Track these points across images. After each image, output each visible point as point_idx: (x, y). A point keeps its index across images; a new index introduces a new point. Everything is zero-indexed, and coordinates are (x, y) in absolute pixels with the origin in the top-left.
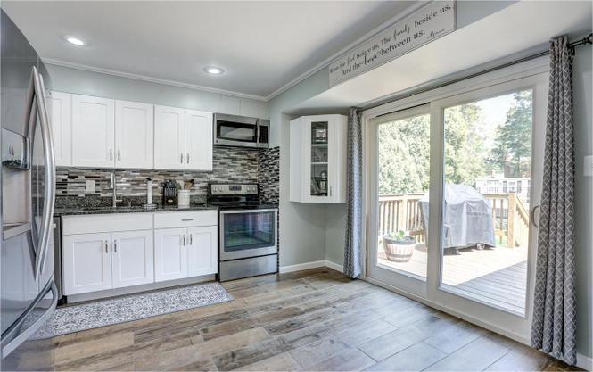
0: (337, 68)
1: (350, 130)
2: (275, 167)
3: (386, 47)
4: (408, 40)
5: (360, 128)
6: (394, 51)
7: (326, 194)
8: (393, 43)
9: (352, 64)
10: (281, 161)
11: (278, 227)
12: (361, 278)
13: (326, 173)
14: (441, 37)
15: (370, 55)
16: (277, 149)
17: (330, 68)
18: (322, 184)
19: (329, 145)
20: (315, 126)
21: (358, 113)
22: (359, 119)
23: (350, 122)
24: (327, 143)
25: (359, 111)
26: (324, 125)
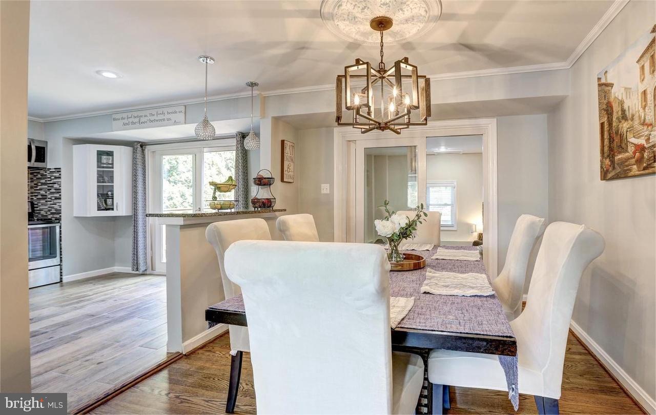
0: (119, 119)
1: (134, 159)
2: (56, 186)
3: (152, 118)
4: (164, 120)
5: (144, 158)
6: (156, 123)
7: (113, 209)
8: (155, 118)
9: (130, 120)
10: (63, 180)
11: (60, 240)
12: (148, 272)
13: (112, 191)
14: (179, 124)
15: (143, 120)
16: (58, 170)
17: (114, 116)
18: (109, 201)
19: (115, 169)
20: (100, 154)
21: (141, 146)
22: (143, 151)
23: (134, 152)
24: (113, 167)
25: (143, 145)
26: (110, 154)
